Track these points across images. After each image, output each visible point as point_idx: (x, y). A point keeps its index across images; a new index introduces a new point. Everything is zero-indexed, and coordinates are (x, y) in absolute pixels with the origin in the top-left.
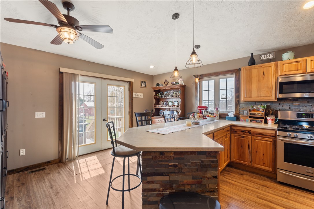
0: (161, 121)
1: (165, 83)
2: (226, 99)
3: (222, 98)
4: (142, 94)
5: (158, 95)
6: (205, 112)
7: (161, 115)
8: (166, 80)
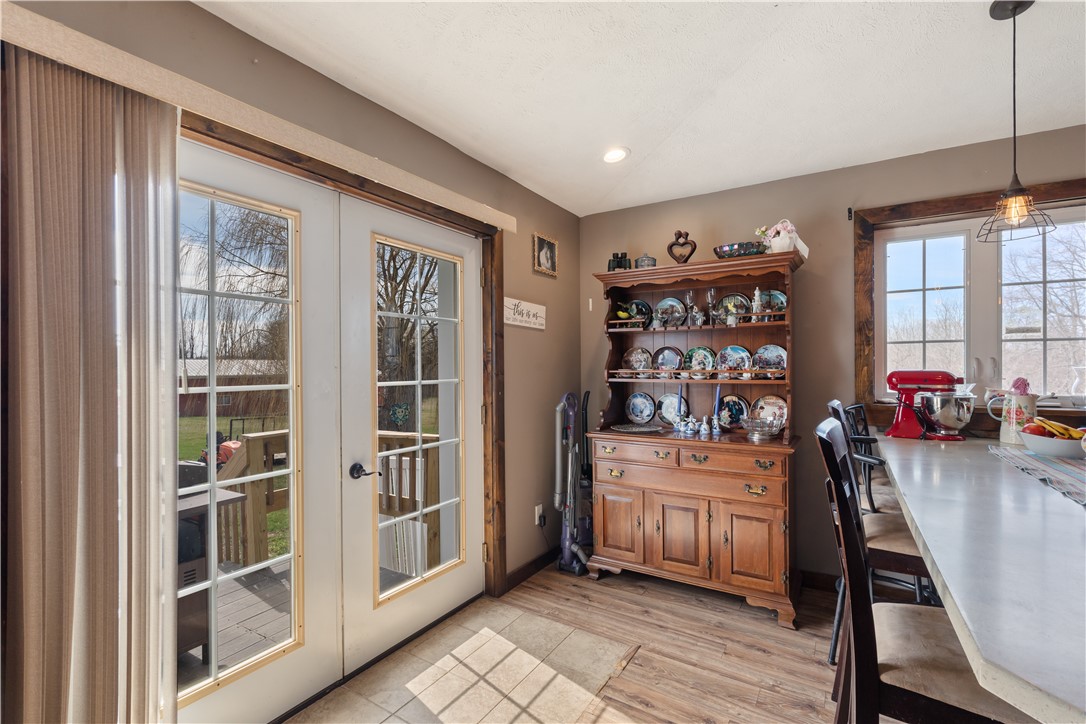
0: (673, 456)
1: (670, 248)
2: (1040, 335)
3: (1010, 331)
4: (541, 310)
5: (621, 314)
6: (944, 403)
7: (638, 419)
8: (679, 235)
